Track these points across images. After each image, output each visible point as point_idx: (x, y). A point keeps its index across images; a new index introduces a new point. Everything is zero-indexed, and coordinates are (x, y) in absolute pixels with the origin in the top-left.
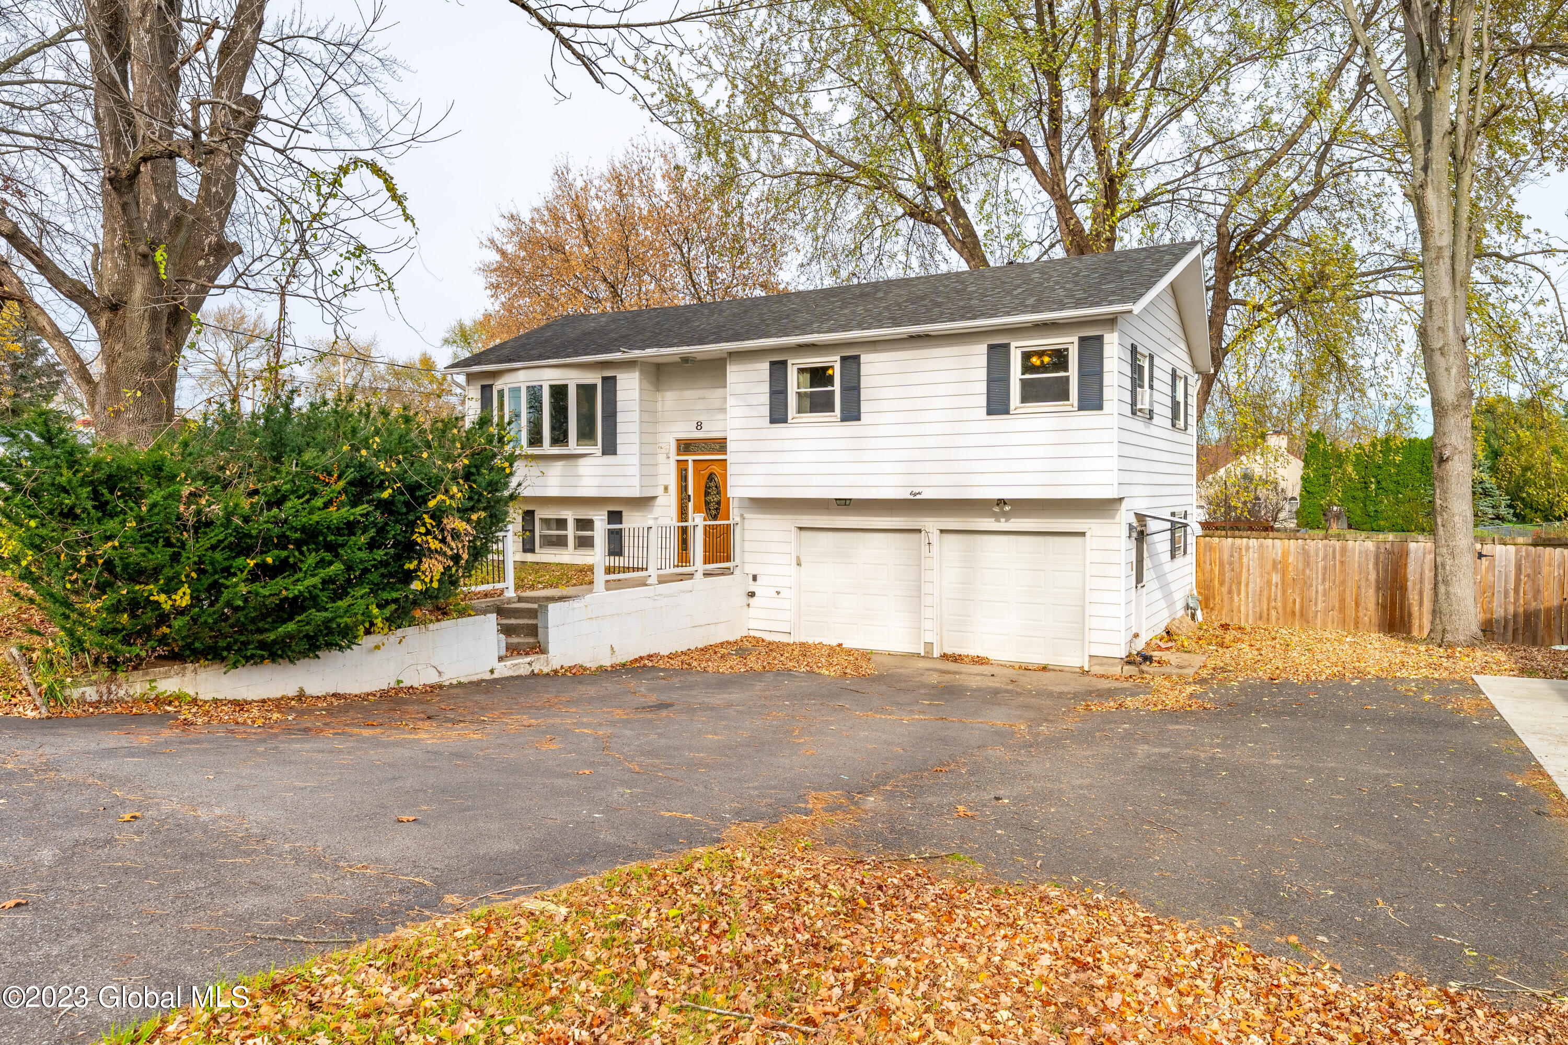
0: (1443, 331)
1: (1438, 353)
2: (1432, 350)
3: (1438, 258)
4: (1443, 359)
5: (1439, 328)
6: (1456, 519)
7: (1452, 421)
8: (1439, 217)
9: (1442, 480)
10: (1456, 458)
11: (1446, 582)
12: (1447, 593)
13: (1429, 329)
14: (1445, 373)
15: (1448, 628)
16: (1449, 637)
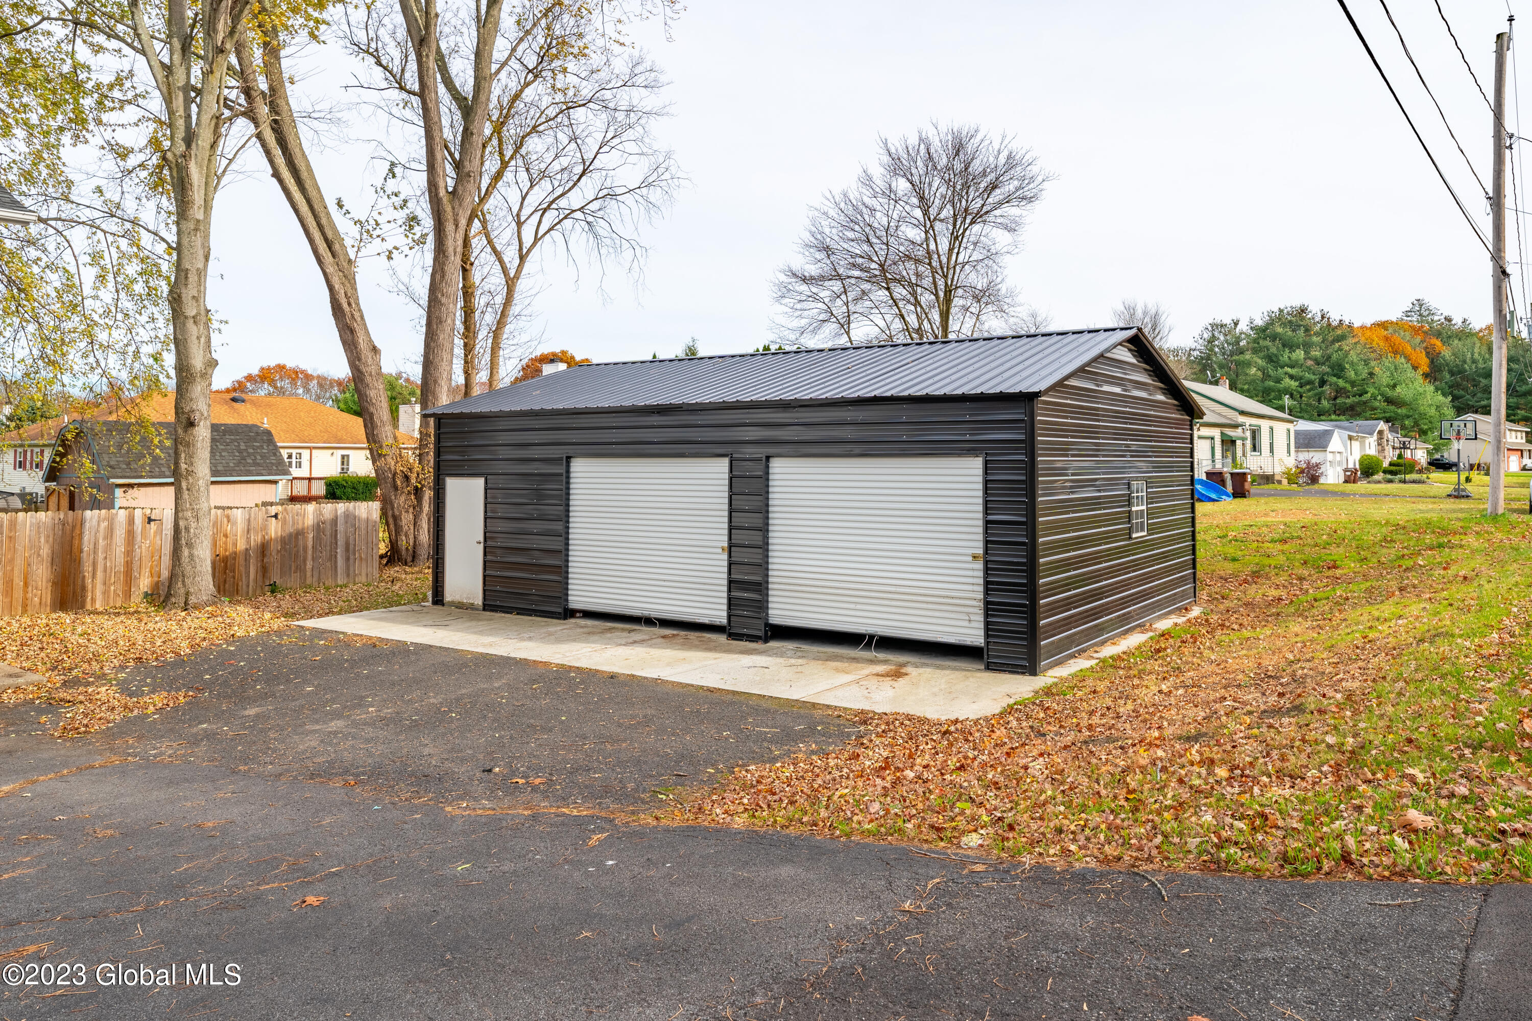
0: (197, 301)
1: (192, 321)
2: (186, 317)
3: (196, 230)
4: (195, 327)
5: (194, 297)
6: (201, 482)
7: (199, 388)
8: (198, 191)
9: (188, 445)
10: (202, 424)
11: (190, 545)
12: (191, 556)
13: (183, 296)
14: (196, 342)
15: (192, 590)
16: (193, 600)
